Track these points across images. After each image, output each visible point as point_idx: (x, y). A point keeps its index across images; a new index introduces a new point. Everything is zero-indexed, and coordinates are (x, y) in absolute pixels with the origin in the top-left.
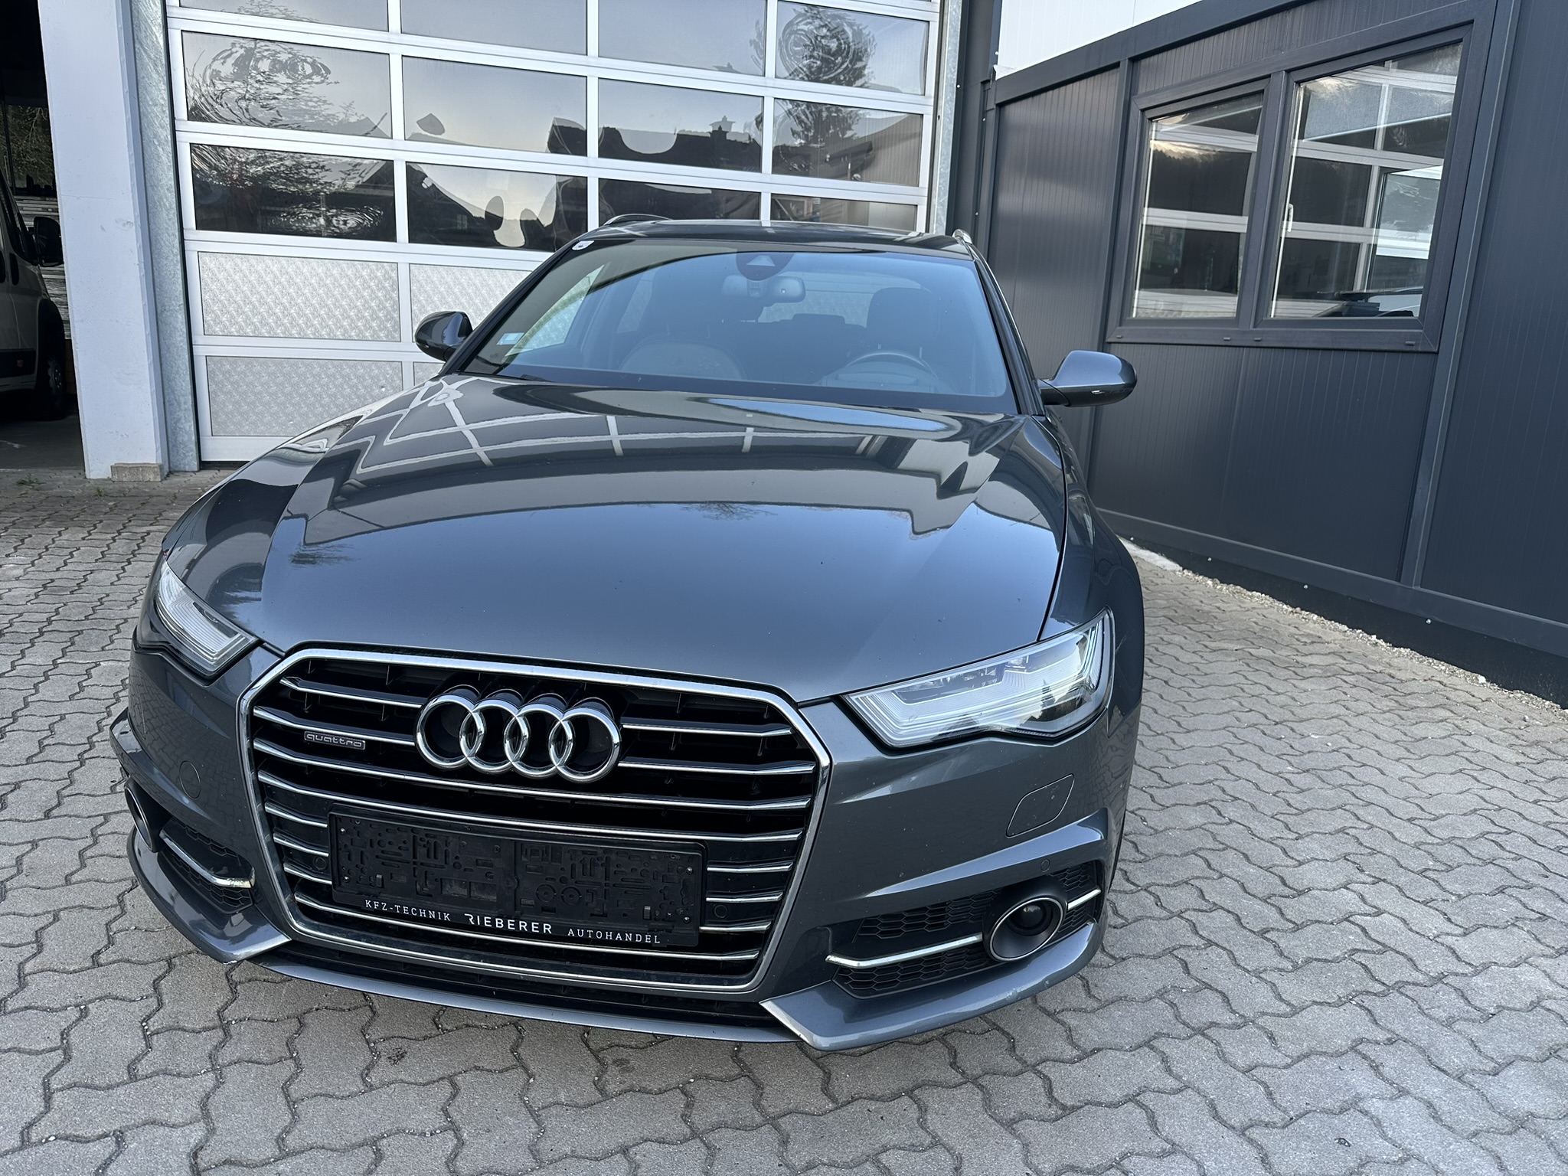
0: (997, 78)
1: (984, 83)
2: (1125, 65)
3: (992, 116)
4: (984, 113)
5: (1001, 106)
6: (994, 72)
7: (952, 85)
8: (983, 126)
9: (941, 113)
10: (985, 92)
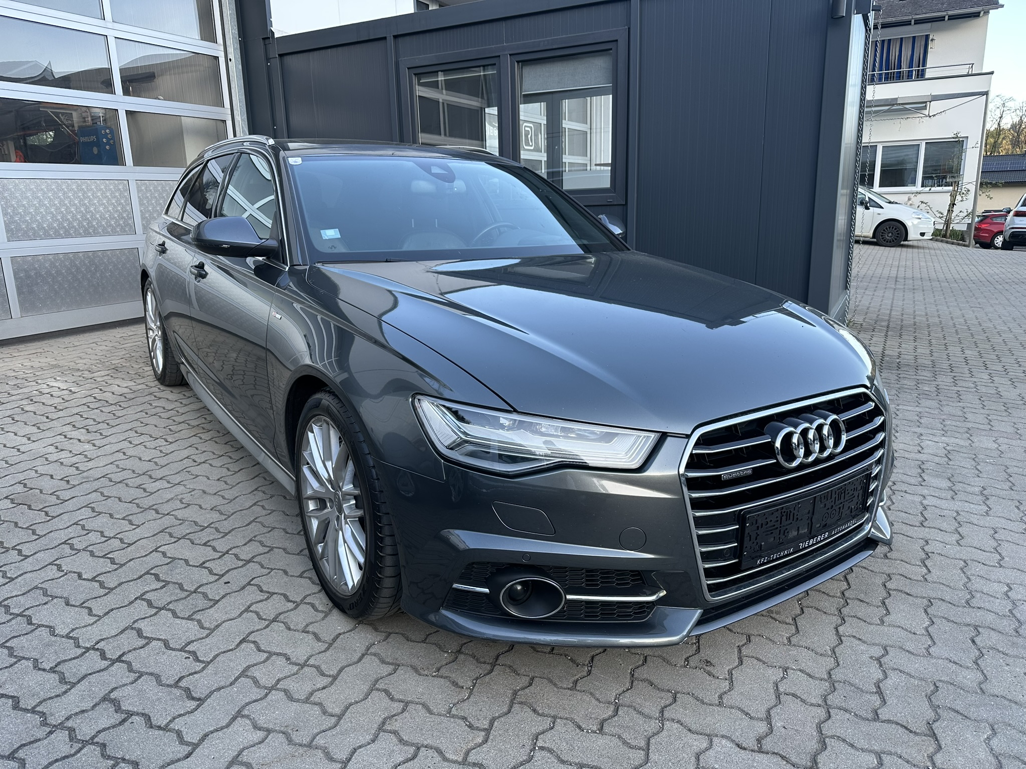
0: (276, 36)
1: (265, 39)
2: (391, 40)
3: (276, 62)
4: (268, 59)
5: (281, 55)
6: (273, 33)
7: (236, 38)
8: (269, 68)
9: (231, 57)
10: (266, 44)
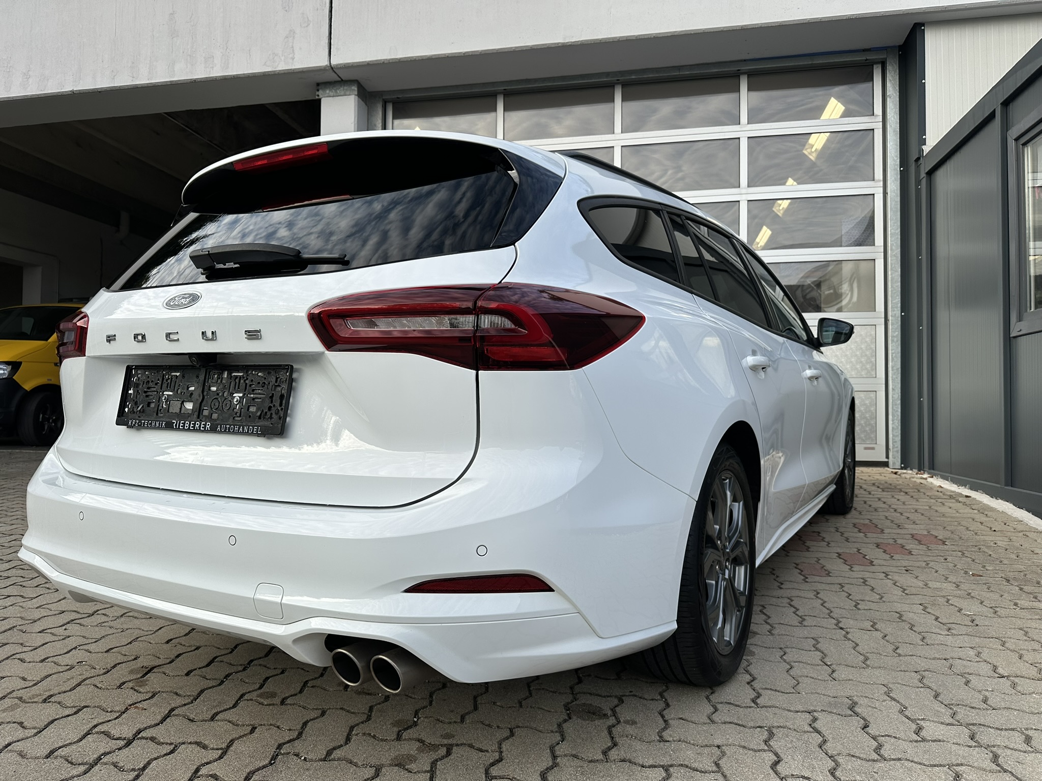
0: (924, 154)
1: (918, 159)
3: (924, 182)
4: (918, 182)
5: (931, 173)
6: (923, 151)
7: (896, 170)
8: (918, 192)
9: (889, 190)
10: (918, 167)
